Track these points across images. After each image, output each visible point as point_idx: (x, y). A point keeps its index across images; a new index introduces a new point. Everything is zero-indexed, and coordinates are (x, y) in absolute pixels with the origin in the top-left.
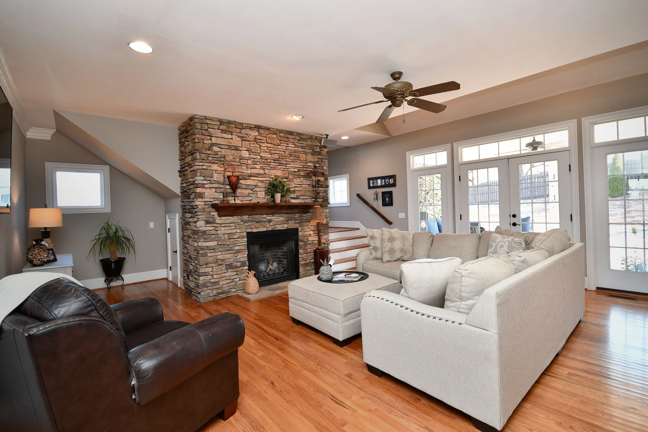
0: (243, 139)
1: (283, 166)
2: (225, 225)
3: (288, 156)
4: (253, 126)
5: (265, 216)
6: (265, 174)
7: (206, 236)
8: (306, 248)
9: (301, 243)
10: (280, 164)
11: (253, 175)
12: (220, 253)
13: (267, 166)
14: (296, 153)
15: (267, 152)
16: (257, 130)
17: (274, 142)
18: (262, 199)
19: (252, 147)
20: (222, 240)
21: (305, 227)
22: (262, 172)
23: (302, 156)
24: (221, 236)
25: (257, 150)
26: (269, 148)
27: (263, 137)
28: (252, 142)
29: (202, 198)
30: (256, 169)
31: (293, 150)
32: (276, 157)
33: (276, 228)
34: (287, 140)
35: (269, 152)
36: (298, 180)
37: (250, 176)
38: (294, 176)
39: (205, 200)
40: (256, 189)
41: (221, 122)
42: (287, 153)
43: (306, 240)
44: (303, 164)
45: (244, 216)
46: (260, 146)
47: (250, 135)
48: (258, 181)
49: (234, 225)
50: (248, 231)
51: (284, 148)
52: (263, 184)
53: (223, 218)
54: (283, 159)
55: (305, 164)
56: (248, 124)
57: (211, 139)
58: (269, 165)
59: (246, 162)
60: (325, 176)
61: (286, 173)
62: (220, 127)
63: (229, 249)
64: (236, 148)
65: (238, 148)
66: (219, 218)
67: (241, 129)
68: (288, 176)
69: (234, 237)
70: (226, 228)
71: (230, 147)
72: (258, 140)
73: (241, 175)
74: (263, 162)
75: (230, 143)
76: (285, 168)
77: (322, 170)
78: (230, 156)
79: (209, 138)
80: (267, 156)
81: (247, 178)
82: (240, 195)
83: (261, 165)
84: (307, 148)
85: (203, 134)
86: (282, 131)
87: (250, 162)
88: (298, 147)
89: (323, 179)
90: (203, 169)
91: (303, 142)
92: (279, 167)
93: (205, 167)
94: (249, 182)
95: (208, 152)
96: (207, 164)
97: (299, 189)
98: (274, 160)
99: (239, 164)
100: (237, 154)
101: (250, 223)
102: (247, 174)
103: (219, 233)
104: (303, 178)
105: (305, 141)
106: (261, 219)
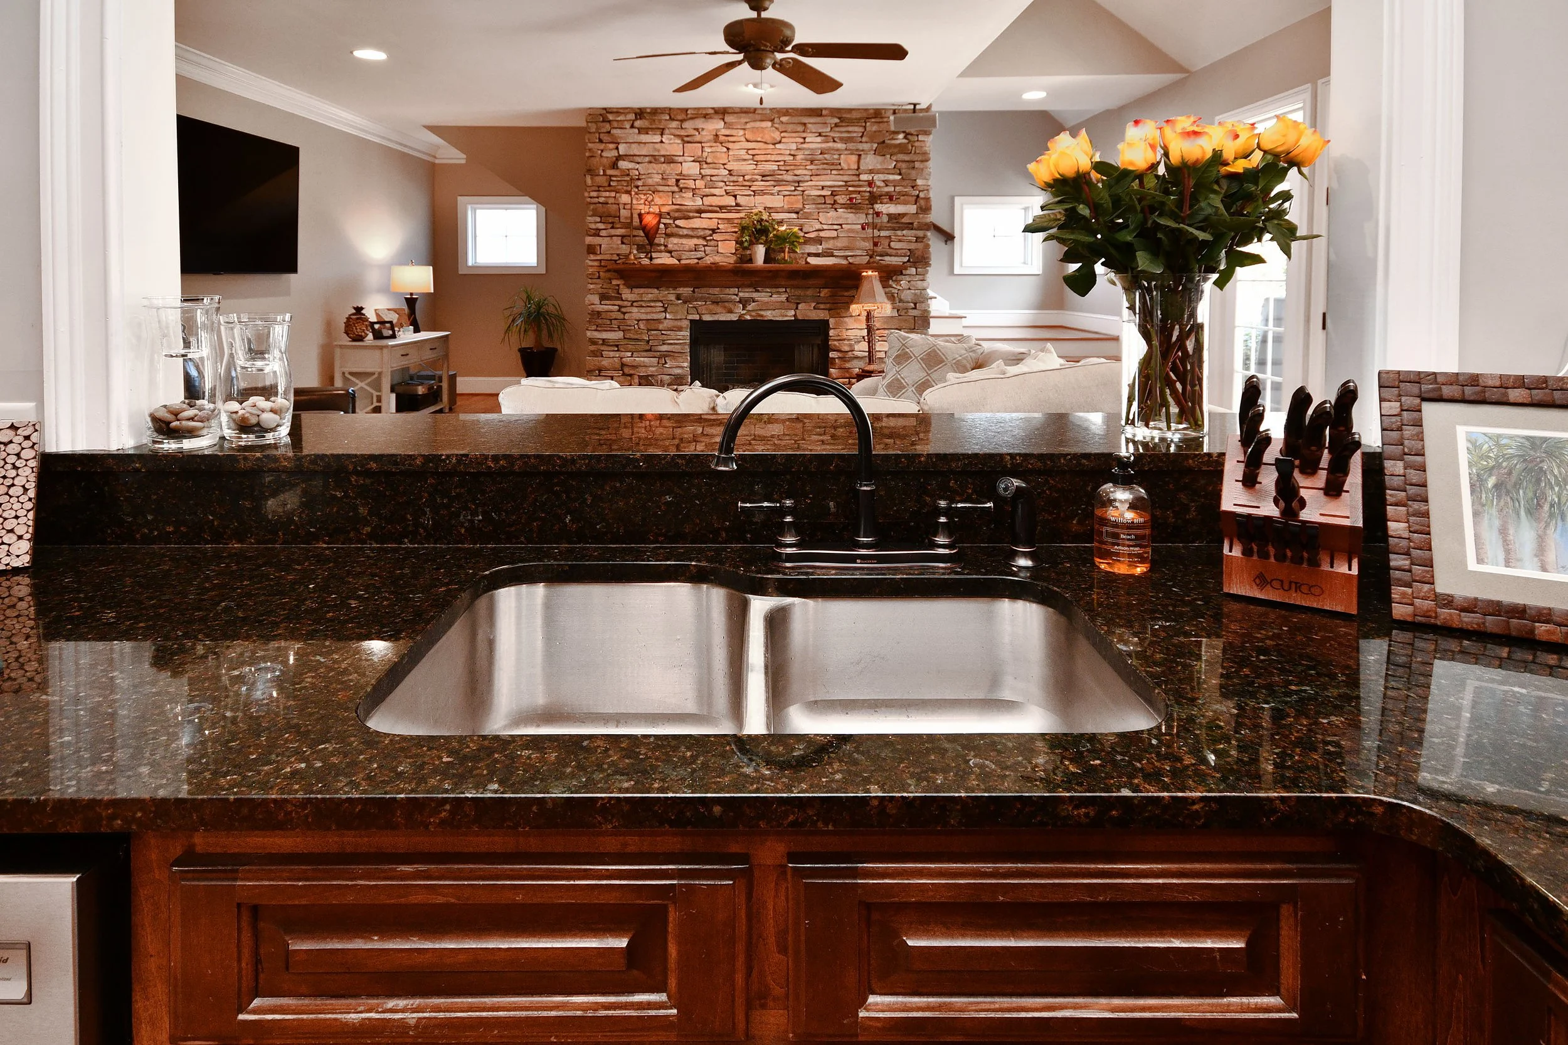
0: (686, 140)
1: (788, 185)
2: (640, 303)
3: (803, 164)
4: (712, 111)
5: (735, 290)
6: (737, 205)
7: (600, 321)
9: (832, 355)
10: (779, 183)
11: (710, 208)
12: (629, 354)
13: (742, 188)
14: (825, 156)
15: (745, 160)
16: (721, 117)
17: (761, 138)
18: (727, 257)
19: (708, 152)
20: (632, 331)
21: (846, 319)
22: (730, 201)
23: (846, 160)
24: (629, 323)
25: (719, 159)
26: (750, 152)
27: (732, 130)
28: (708, 144)
29: (595, 253)
30: (715, 197)
31: (818, 148)
32: (769, 169)
33: (762, 316)
34: (801, 128)
35: (753, 159)
36: (832, 213)
37: (700, 212)
38: (820, 206)
39: (599, 258)
40: (715, 236)
41: (640, 113)
42: (798, 157)
43: (846, 348)
44: (846, 178)
45: (684, 289)
46: (728, 149)
47: (703, 129)
48: (720, 221)
49: (660, 304)
50: (690, 317)
51: (794, 147)
52: (732, 225)
53: (636, 290)
54: (787, 171)
55: (855, 178)
56: (699, 109)
57: (617, 148)
58: (750, 187)
59: (691, 184)
60: (922, 202)
61: (797, 201)
62: (638, 123)
63: (648, 348)
64: (670, 160)
65: (676, 158)
66: (628, 291)
67: (682, 121)
68: (801, 206)
69: (661, 327)
70: (643, 310)
71: (654, 159)
72: (722, 138)
73: (678, 211)
74: (734, 182)
75: (659, 151)
76: (795, 190)
77: (913, 187)
78: (656, 176)
79: (612, 146)
80: (742, 168)
81: (691, 214)
82: (676, 248)
83: (728, 188)
84: (864, 139)
85: (601, 141)
86: (786, 112)
87: (700, 184)
88: (834, 141)
89: (912, 209)
90: (599, 203)
91: (850, 129)
92: (777, 188)
93: (602, 200)
94: (696, 223)
95: (609, 172)
96: (607, 194)
97: (834, 234)
98: (763, 176)
99: (676, 189)
100: (671, 169)
101: (699, 303)
102: (692, 208)
103: (627, 318)
104: (846, 208)
105: (857, 124)
106: (723, 297)
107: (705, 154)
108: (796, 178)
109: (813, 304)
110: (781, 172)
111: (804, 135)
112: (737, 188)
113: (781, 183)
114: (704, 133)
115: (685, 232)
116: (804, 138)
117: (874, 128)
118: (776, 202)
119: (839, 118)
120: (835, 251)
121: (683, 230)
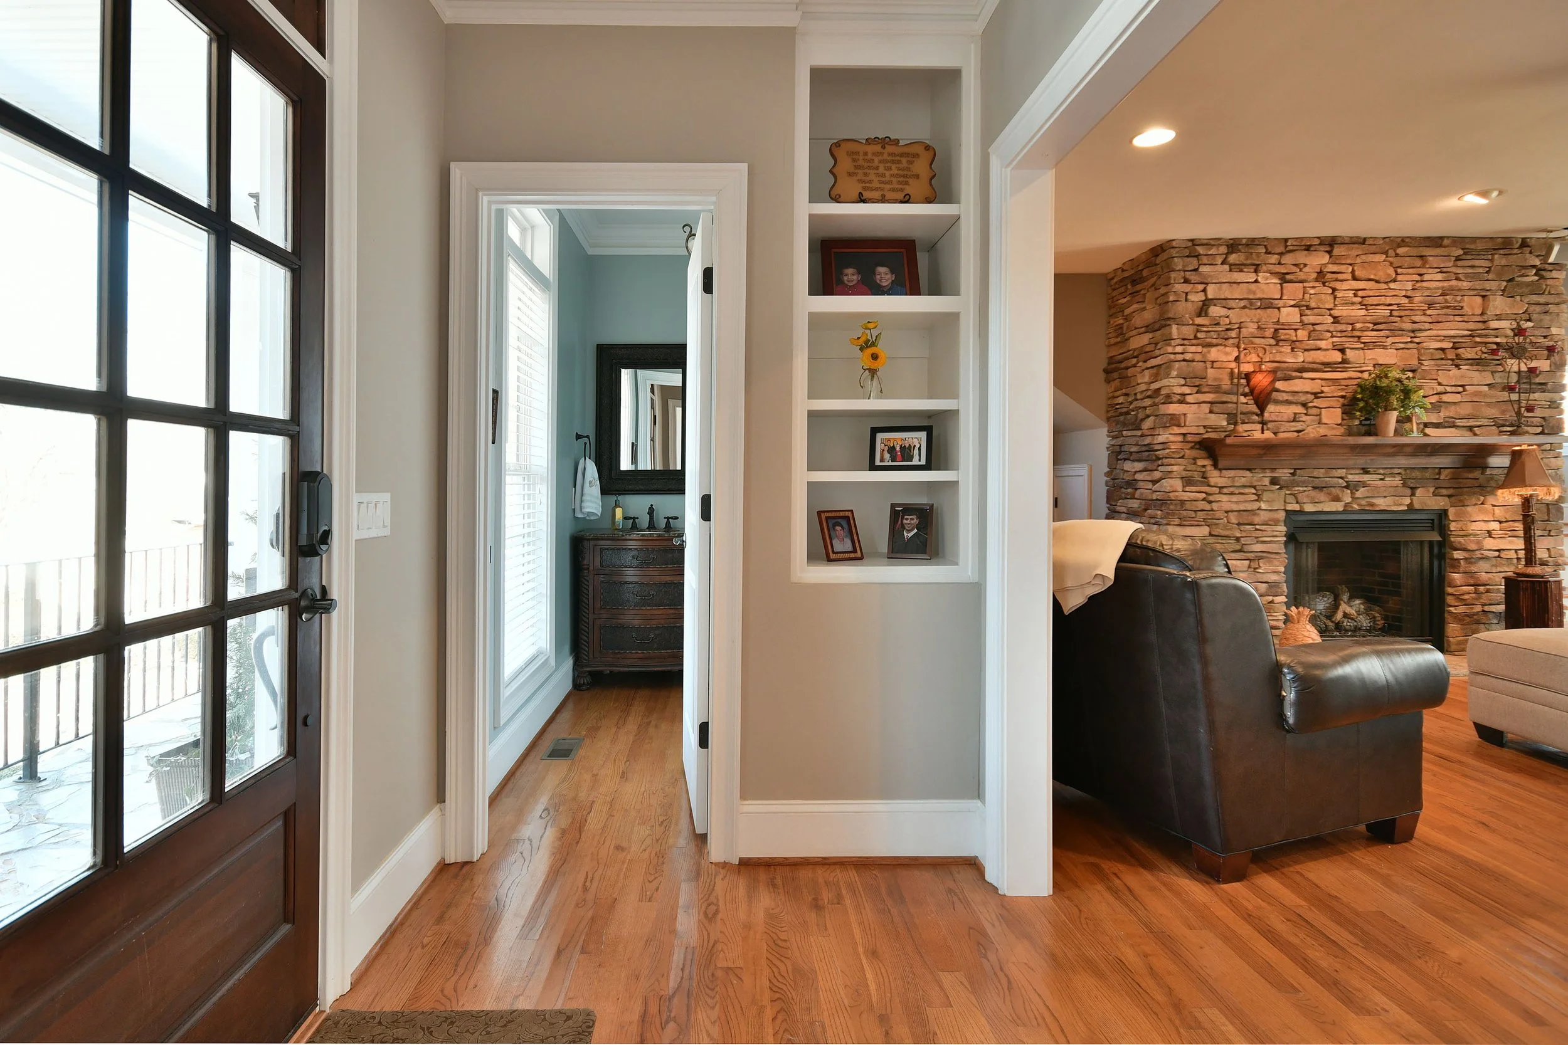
0: (1286, 279)
1: (1402, 335)
2: (1232, 489)
3: (1422, 308)
4: (1317, 242)
5: (1344, 472)
6: (1344, 361)
7: (1184, 513)
8: (1474, 569)
9: (1455, 555)
10: (1394, 332)
11: (1311, 366)
13: (1351, 340)
14: (1448, 297)
15: (1353, 303)
16: (1328, 249)
17: (1375, 275)
18: (1333, 429)
19: (1311, 294)
20: (1221, 526)
21: (1470, 509)
22: (1336, 356)
23: (1470, 303)
24: (1218, 514)
25: (1324, 303)
26: (1360, 293)
27: (1342, 266)
28: (1311, 283)
29: (1179, 426)
30: (1319, 351)
31: (1439, 288)
32: (1383, 314)
33: (1373, 505)
34: (1419, 263)
35: (1362, 303)
36: (1454, 371)
37: (1302, 370)
38: (1439, 362)
39: (1183, 431)
40: (1317, 402)
41: (1233, 246)
42: (1417, 299)
43: (1473, 546)
44: (1471, 326)
45: (1281, 471)
46: (1334, 290)
47: (1305, 265)
48: (1323, 383)
49: (1253, 490)
50: (1288, 507)
51: (1409, 286)
52: (1340, 387)
53: (1226, 473)
54: (1403, 317)
55: (1481, 326)
56: (1302, 239)
57: (1204, 290)
58: (1359, 337)
59: (1291, 334)
60: (1558, 356)
61: (1413, 356)
62: (1231, 258)
63: (1238, 547)
64: (1268, 304)
65: (1273, 302)
66: (1216, 473)
67: (1281, 254)
68: (1417, 362)
69: (1254, 520)
70: (1234, 498)
71: (1250, 303)
72: (1327, 276)
74: (1341, 332)
75: (1254, 293)
76: (1411, 342)
77: (1546, 337)
78: (1251, 325)
79: (1201, 287)
80: (1353, 313)
81: (1292, 374)
82: (1274, 418)
83: (1335, 339)
84: (1490, 276)
85: (1186, 281)
86: (1403, 242)
87: (1302, 334)
88: (1457, 279)
90: (1184, 360)
91: (1477, 263)
92: (1390, 340)
93: (1188, 356)
94: (1298, 385)
95: (1199, 321)
96: (1193, 349)
97: (1457, 398)
98: (1375, 324)
99: (1273, 342)
100: (1268, 317)
101: (1301, 489)
102: (1295, 366)
103: (1215, 508)
104: (1471, 365)
105: (1483, 257)
106: (1329, 481)
107: (1307, 297)
108: (1412, 326)
109: (1432, 490)
110: (1394, 319)
111: (1422, 271)
112: (1345, 339)
114: (1306, 270)
115: (1285, 397)
116: (1422, 275)
117: (1504, 262)
119: (1463, 249)
120: (1457, 421)
121: (1284, 394)
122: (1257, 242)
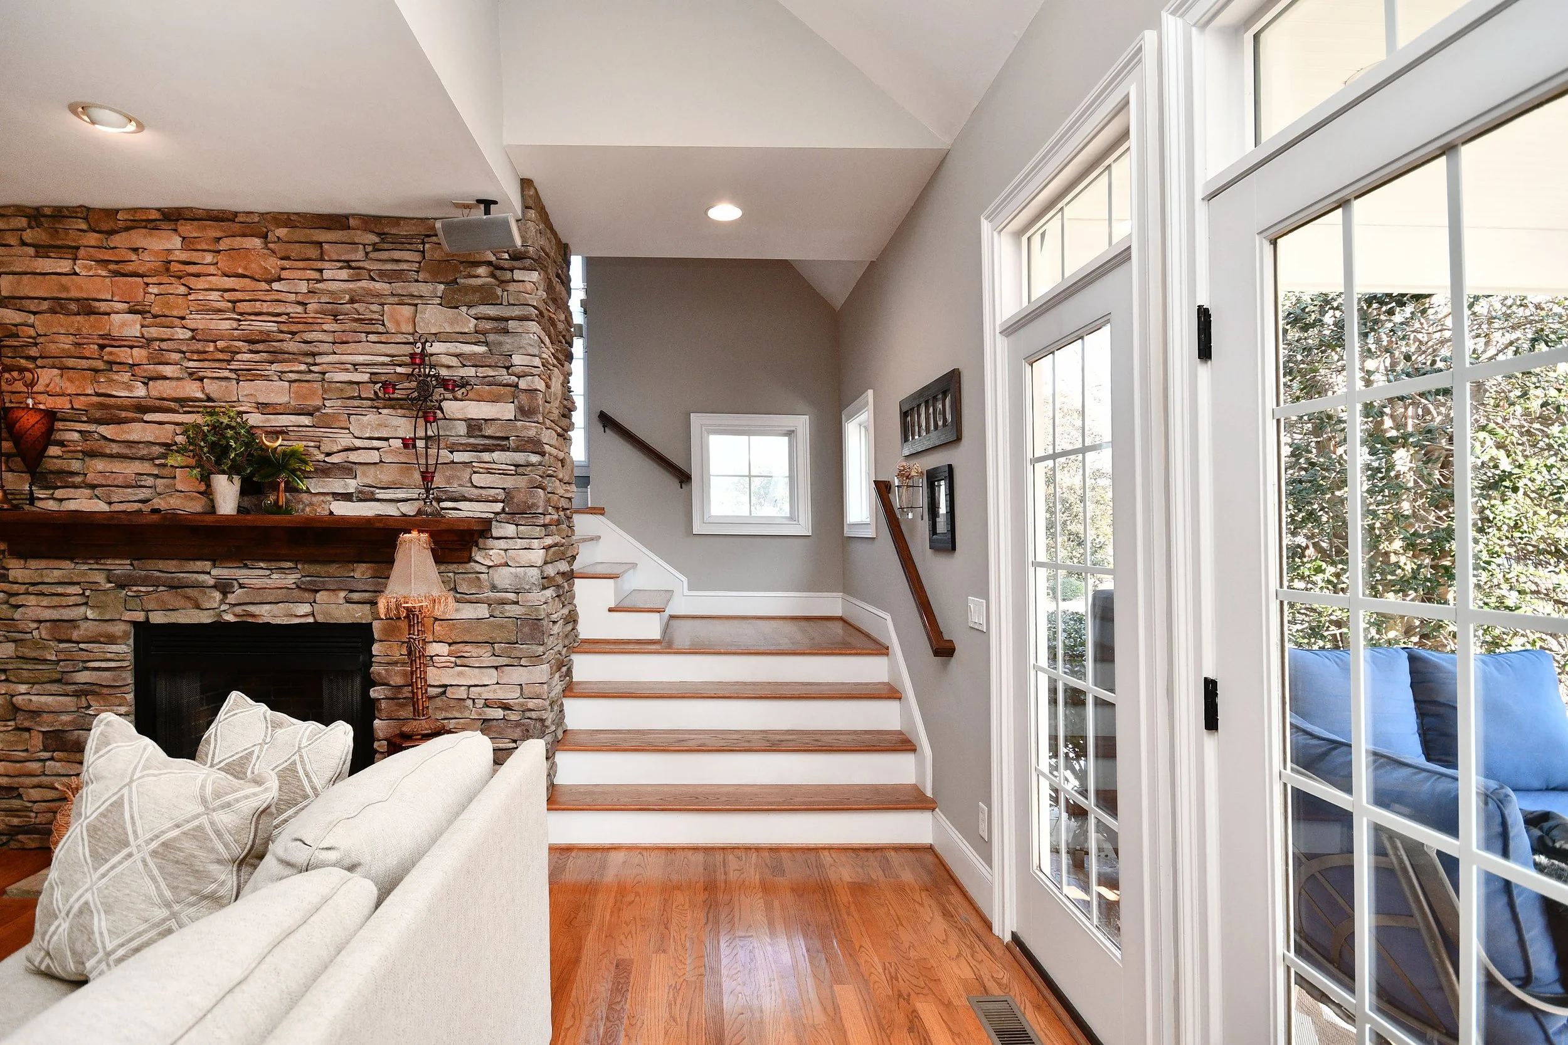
0: (115, 270)
1: (292, 361)
2: (40, 587)
3: (319, 321)
4: (155, 215)
5: (207, 565)
6: (208, 398)
9: (375, 691)
10: (276, 356)
11: (158, 403)
12: (28, 688)
13: (217, 365)
14: (356, 306)
15: (219, 310)
16: (173, 227)
17: (245, 269)
18: (195, 498)
19: (155, 295)
20: (29, 643)
22: (192, 390)
23: (392, 316)
24: (22, 625)
25: (170, 308)
26: (228, 295)
27: (195, 253)
28: (155, 278)
30: (168, 381)
31: (345, 292)
32: (257, 328)
33: (254, 616)
34: (313, 252)
35: (234, 310)
36: (371, 417)
37: (142, 409)
38: (350, 403)
40: (170, 459)
41: (35, 215)
44: (394, 349)
45: (118, 562)
46: (189, 289)
47: (145, 250)
49: (76, 590)
50: (128, 616)
51: (303, 287)
53: (33, 564)
54: (293, 333)
56: (135, 210)
58: (228, 362)
59: (124, 354)
60: (524, 398)
61: (313, 393)
62: (28, 236)
64: (87, 307)
65: (97, 304)
66: (19, 564)
67: (109, 233)
68: (319, 403)
69: (75, 635)
70: (45, 602)
71: (58, 306)
72: (175, 267)
73: (102, 406)
74: (198, 352)
75: (67, 289)
76: (311, 371)
77: (508, 368)
78: (62, 338)
80: (213, 325)
81: (124, 414)
82: (100, 480)
83: (190, 364)
84: (421, 276)
87: (139, 354)
88: (371, 278)
89: (506, 411)
91: (397, 255)
92: (275, 367)
94: (136, 432)
97: (374, 456)
98: (251, 342)
99: (99, 364)
100: (91, 327)
101: (143, 589)
102: (127, 402)
103: (17, 616)
104: (393, 407)
105: (408, 247)
106: (183, 578)
107: (149, 298)
108: (305, 347)
110: (281, 336)
111: (319, 265)
112: (206, 364)
113: (281, 357)
114: (146, 257)
115: (115, 449)
116: (321, 271)
117: (438, 254)
118: (277, 392)
119: (379, 234)
120: (377, 491)
121: (114, 445)
122: (66, 213)
